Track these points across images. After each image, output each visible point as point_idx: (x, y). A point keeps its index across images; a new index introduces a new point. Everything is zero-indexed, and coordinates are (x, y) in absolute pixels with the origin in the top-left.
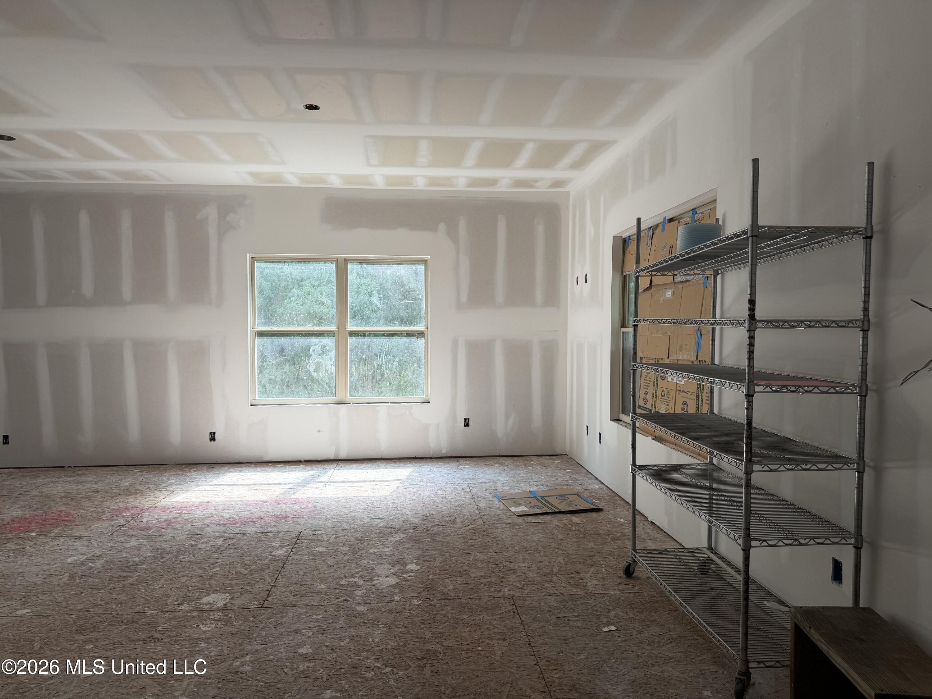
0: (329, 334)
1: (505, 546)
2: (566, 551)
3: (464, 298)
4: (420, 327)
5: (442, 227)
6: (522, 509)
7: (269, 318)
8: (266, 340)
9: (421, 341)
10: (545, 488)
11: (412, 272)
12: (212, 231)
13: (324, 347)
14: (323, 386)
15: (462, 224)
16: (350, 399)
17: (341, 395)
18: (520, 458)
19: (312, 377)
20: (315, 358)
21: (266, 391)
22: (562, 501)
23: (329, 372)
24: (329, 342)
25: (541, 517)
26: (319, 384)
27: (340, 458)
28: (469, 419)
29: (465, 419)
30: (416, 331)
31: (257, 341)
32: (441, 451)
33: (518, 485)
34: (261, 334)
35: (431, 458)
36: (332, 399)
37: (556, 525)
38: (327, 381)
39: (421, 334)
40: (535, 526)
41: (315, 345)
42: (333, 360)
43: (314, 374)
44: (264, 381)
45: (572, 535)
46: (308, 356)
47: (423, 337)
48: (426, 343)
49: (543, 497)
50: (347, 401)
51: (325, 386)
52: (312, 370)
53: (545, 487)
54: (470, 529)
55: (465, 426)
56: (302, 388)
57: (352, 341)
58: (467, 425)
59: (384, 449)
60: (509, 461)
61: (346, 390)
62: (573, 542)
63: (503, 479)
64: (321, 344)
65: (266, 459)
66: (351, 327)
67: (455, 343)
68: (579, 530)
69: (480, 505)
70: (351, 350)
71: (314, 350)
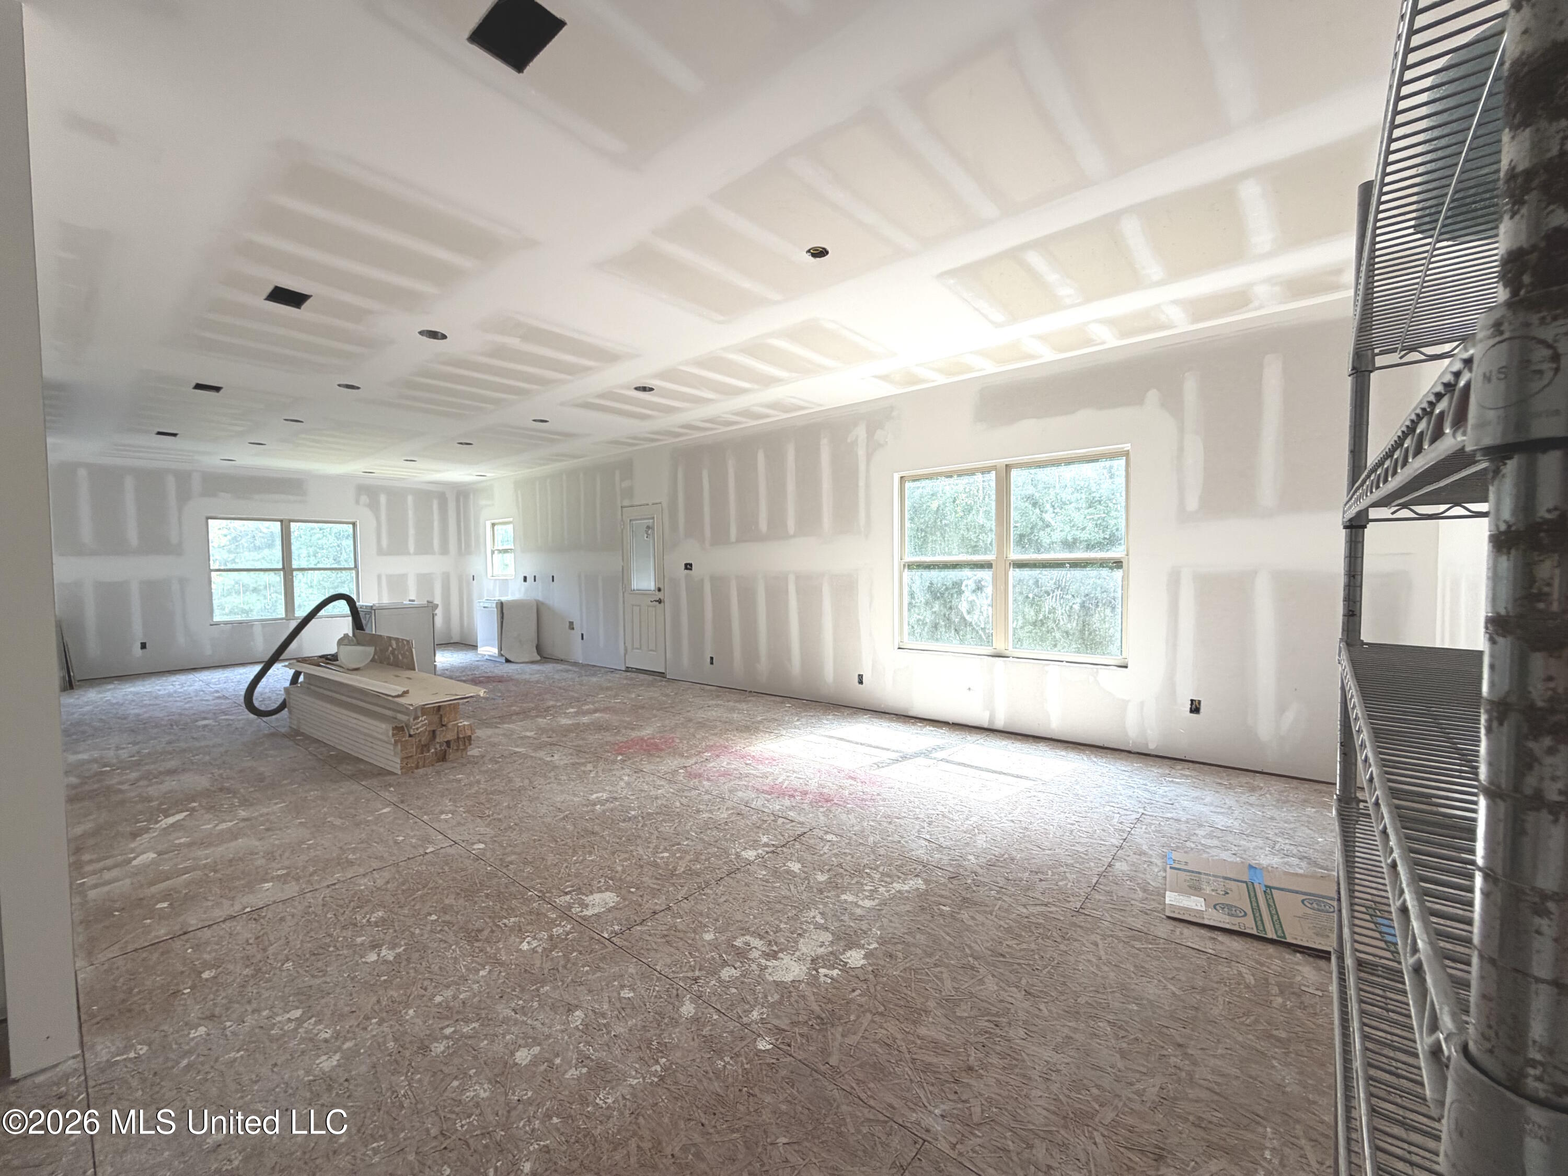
0: (987, 565)
1: (1064, 984)
2: (1195, 1063)
3: (1192, 503)
4: (1116, 553)
5: (1153, 396)
6: (1194, 904)
7: (921, 547)
8: (917, 574)
9: (1118, 574)
10: (1302, 868)
11: (1105, 471)
12: (861, 452)
13: (980, 581)
14: (977, 632)
15: (1190, 387)
16: (1011, 651)
17: (999, 645)
18: (1307, 785)
19: (965, 620)
20: (968, 595)
21: (914, 635)
22: (1310, 911)
23: (985, 615)
24: (986, 575)
25: (1221, 937)
26: (973, 629)
27: (995, 727)
28: (1199, 702)
29: (1192, 701)
30: (1110, 559)
31: (907, 573)
32: (1147, 744)
33: (1242, 842)
34: (910, 566)
35: (1129, 752)
36: (989, 650)
37: (1240, 973)
38: (982, 626)
39: (1118, 564)
40: (1183, 957)
41: (968, 579)
42: (990, 598)
43: (968, 617)
44: (912, 621)
45: (1256, 1021)
46: (960, 592)
47: (1121, 567)
48: (1125, 578)
49: (1270, 888)
50: (1007, 653)
51: (980, 632)
52: (964, 611)
53: (1304, 864)
54: (1042, 914)
55: (1192, 711)
56: (953, 631)
57: (1014, 574)
58: (1195, 708)
59: (1056, 724)
60: (1277, 786)
61: (1006, 638)
62: (1237, 1042)
63: (1221, 821)
64: (975, 578)
65: (911, 714)
66: (1015, 555)
67: (1174, 579)
68: (1290, 1012)
69: (1118, 865)
70: (1014, 586)
71: (967, 586)
